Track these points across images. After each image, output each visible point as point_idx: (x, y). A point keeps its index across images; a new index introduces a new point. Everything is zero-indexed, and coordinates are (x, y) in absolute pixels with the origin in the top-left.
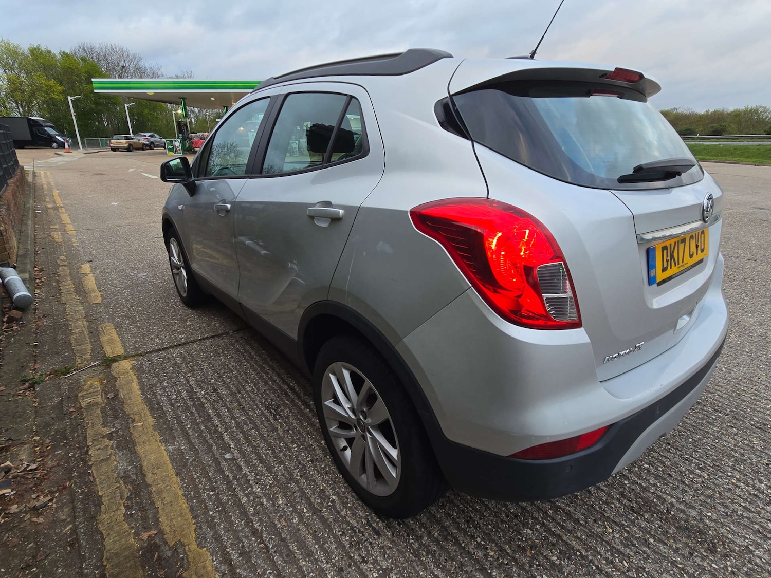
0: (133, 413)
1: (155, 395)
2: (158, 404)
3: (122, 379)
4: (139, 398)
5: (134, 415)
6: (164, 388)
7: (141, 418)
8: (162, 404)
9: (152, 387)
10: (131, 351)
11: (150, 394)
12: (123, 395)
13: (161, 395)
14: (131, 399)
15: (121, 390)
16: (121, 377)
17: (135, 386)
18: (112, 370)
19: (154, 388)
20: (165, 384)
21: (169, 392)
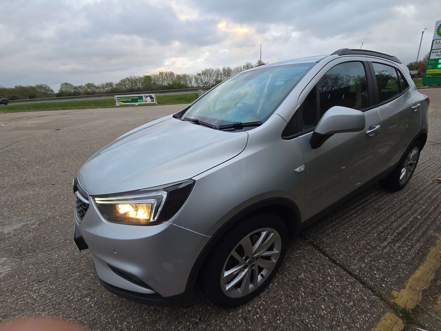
0: (438, 260)
1: (413, 259)
2: (419, 254)
3: (420, 287)
4: (424, 265)
5: (438, 259)
6: (403, 257)
7: (436, 254)
8: (417, 251)
9: (408, 264)
10: (381, 307)
11: (415, 262)
12: (432, 275)
13: (411, 255)
14: (430, 269)
15: (430, 280)
16: (418, 289)
17: (418, 273)
18: (418, 302)
19: (408, 262)
20: (399, 257)
21: (405, 252)
